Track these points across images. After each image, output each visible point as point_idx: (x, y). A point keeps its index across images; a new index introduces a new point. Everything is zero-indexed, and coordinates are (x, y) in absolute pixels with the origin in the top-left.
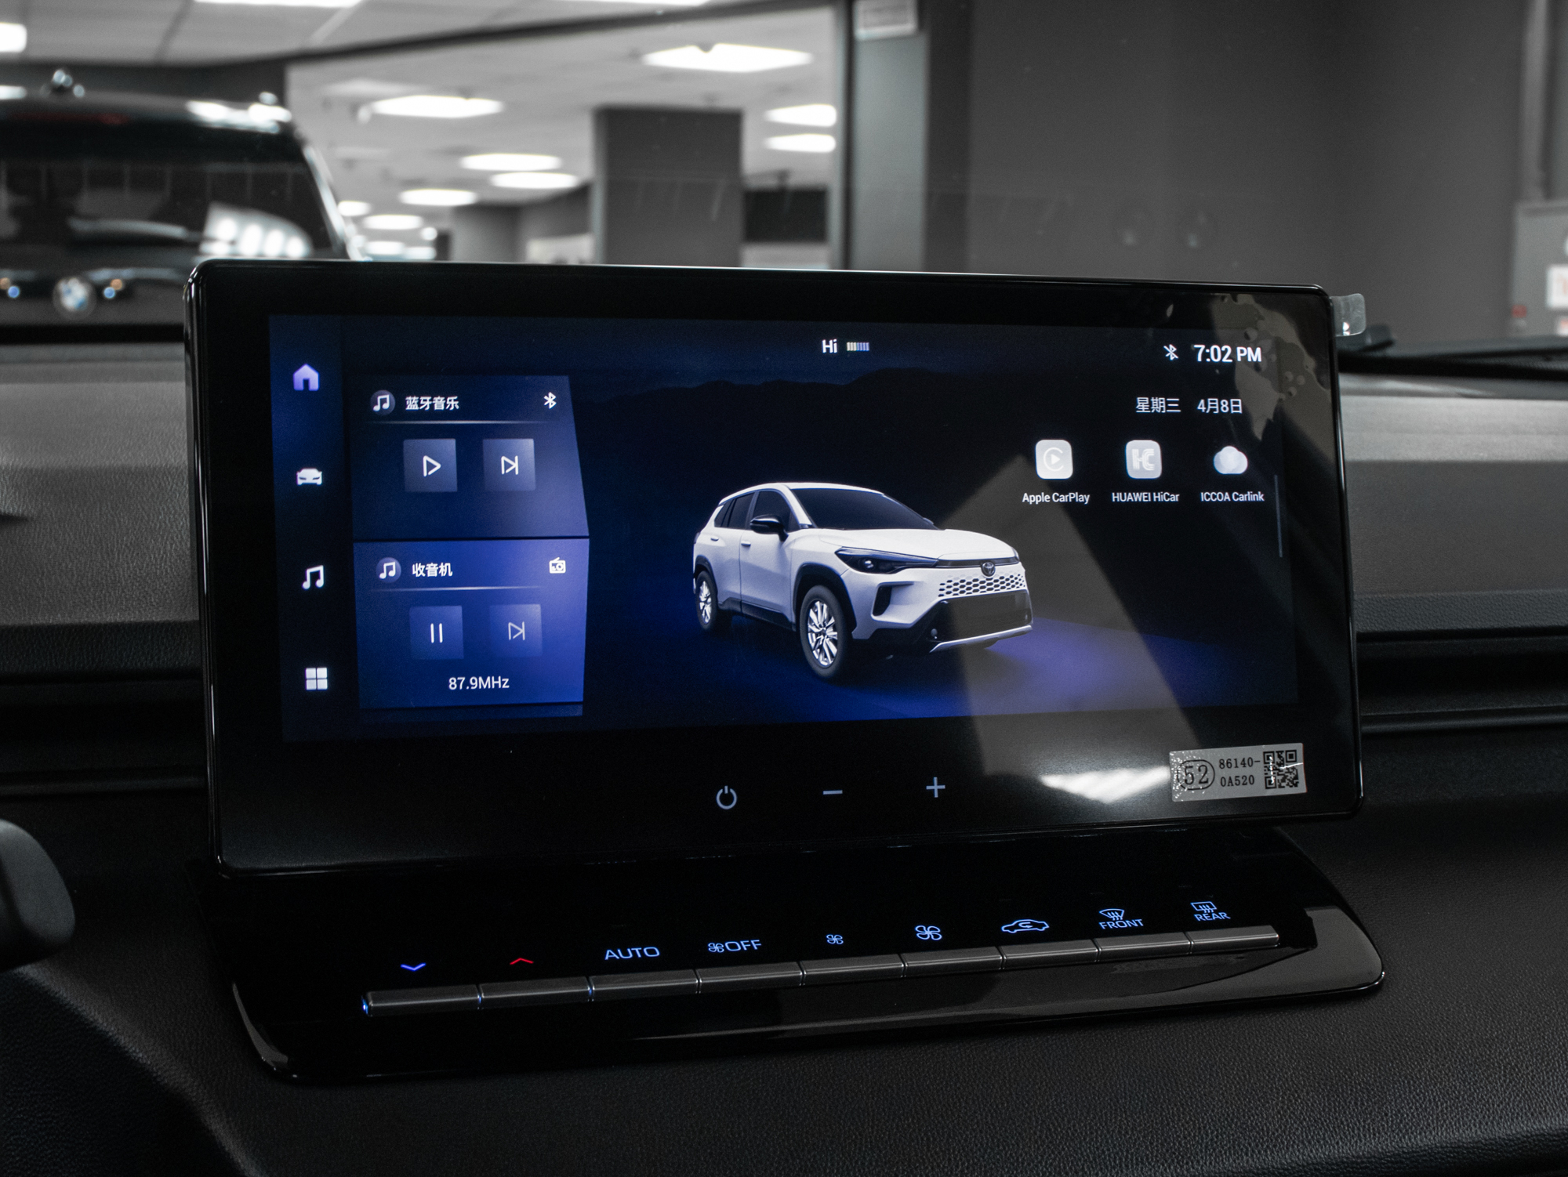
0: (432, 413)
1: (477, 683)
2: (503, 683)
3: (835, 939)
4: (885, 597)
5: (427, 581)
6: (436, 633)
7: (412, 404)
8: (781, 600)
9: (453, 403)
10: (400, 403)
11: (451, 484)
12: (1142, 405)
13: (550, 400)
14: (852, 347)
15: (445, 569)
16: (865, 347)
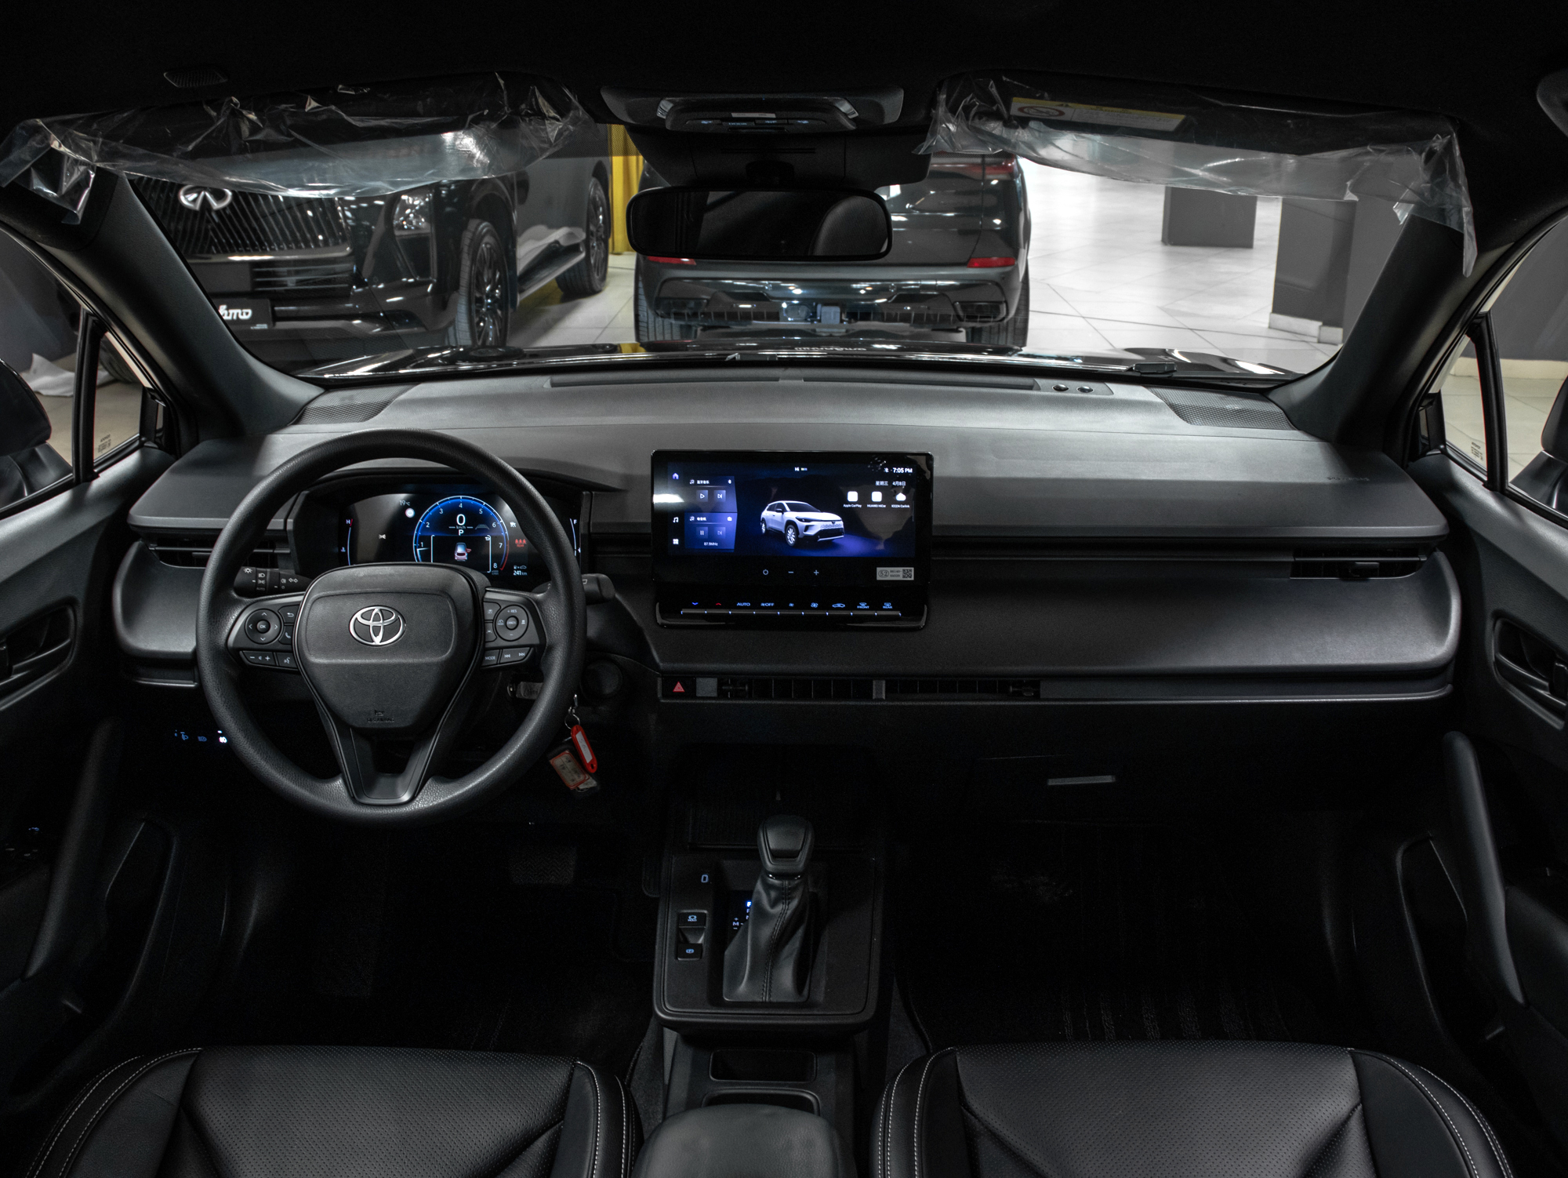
0: (703, 484)
1: (710, 544)
2: (716, 544)
3: (791, 605)
4: (807, 528)
5: (700, 521)
6: (702, 533)
7: (698, 482)
8: (782, 528)
9: (708, 482)
10: (696, 482)
11: (707, 500)
12: (877, 483)
13: (730, 482)
14: (803, 469)
15: (705, 519)
16: (806, 469)
